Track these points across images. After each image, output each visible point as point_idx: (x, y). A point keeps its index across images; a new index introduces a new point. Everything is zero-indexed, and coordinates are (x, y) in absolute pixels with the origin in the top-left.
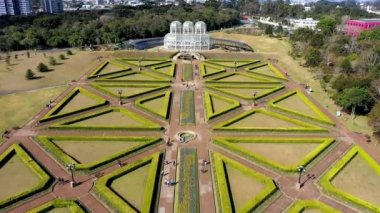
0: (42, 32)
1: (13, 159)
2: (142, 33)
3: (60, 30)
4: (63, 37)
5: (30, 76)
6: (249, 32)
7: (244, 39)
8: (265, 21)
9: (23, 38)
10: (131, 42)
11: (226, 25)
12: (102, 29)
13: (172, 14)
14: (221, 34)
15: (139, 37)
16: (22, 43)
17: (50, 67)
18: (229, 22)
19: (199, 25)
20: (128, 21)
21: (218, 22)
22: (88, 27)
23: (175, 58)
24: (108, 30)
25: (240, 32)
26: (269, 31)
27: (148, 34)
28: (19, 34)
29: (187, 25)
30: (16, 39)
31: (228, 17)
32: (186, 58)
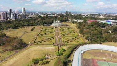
2: (47, 23)
6: (69, 23)
7: (68, 24)
8: (74, 20)
10: (45, 25)
11: (64, 21)
12: (39, 22)
13: (53, 19)
14: (63, 23)
15: (47, 24)
19: (59, 21)
20: (44, 21)
21: (63, 21)
22: (37, 22)
23: (55, 27)
24: (41, 22)
25: (67, 22)
26: (73, 22)
27: (48, 23)
29: (57, 21)
31: (65, 19)
32: (57, 27)
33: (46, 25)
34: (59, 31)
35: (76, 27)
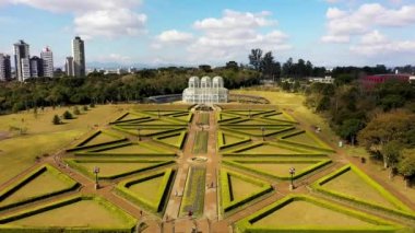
0: (66, 90)
1: (45, 173)
2: (162, 91)
3: (84, 87)
4: (86, 94)
5: (56, 121)
6: (267, 89)
9: (47, 95)
10: (151, 98)
11: (245, 84)
14: (240, 92)
15: (158, 94)
16: (47, 99)
17: (74, 116)
18: (248, 81)
19: (217, 79)
21: (238, 81)
22: (111, 85)
23: (193, 110)
24: (129, 88)
27: (168, 91)
28: (45, 91)
29: (204, 79)
30: (42, 96)
31: (247, 77)
32: (204, 108)
33: (152, 101)
34: (211, 127)
35: (306, 104)
